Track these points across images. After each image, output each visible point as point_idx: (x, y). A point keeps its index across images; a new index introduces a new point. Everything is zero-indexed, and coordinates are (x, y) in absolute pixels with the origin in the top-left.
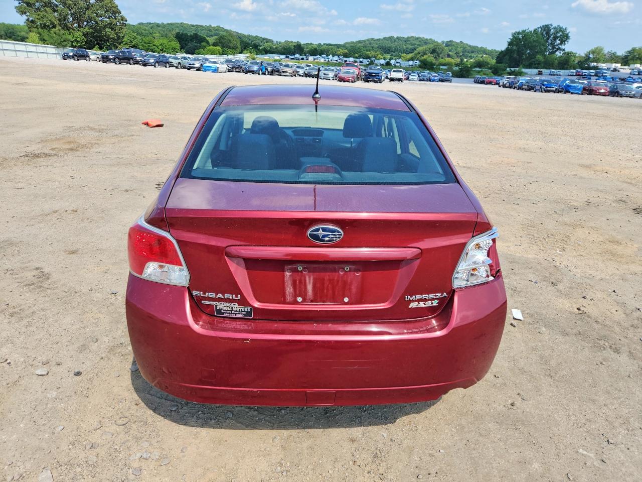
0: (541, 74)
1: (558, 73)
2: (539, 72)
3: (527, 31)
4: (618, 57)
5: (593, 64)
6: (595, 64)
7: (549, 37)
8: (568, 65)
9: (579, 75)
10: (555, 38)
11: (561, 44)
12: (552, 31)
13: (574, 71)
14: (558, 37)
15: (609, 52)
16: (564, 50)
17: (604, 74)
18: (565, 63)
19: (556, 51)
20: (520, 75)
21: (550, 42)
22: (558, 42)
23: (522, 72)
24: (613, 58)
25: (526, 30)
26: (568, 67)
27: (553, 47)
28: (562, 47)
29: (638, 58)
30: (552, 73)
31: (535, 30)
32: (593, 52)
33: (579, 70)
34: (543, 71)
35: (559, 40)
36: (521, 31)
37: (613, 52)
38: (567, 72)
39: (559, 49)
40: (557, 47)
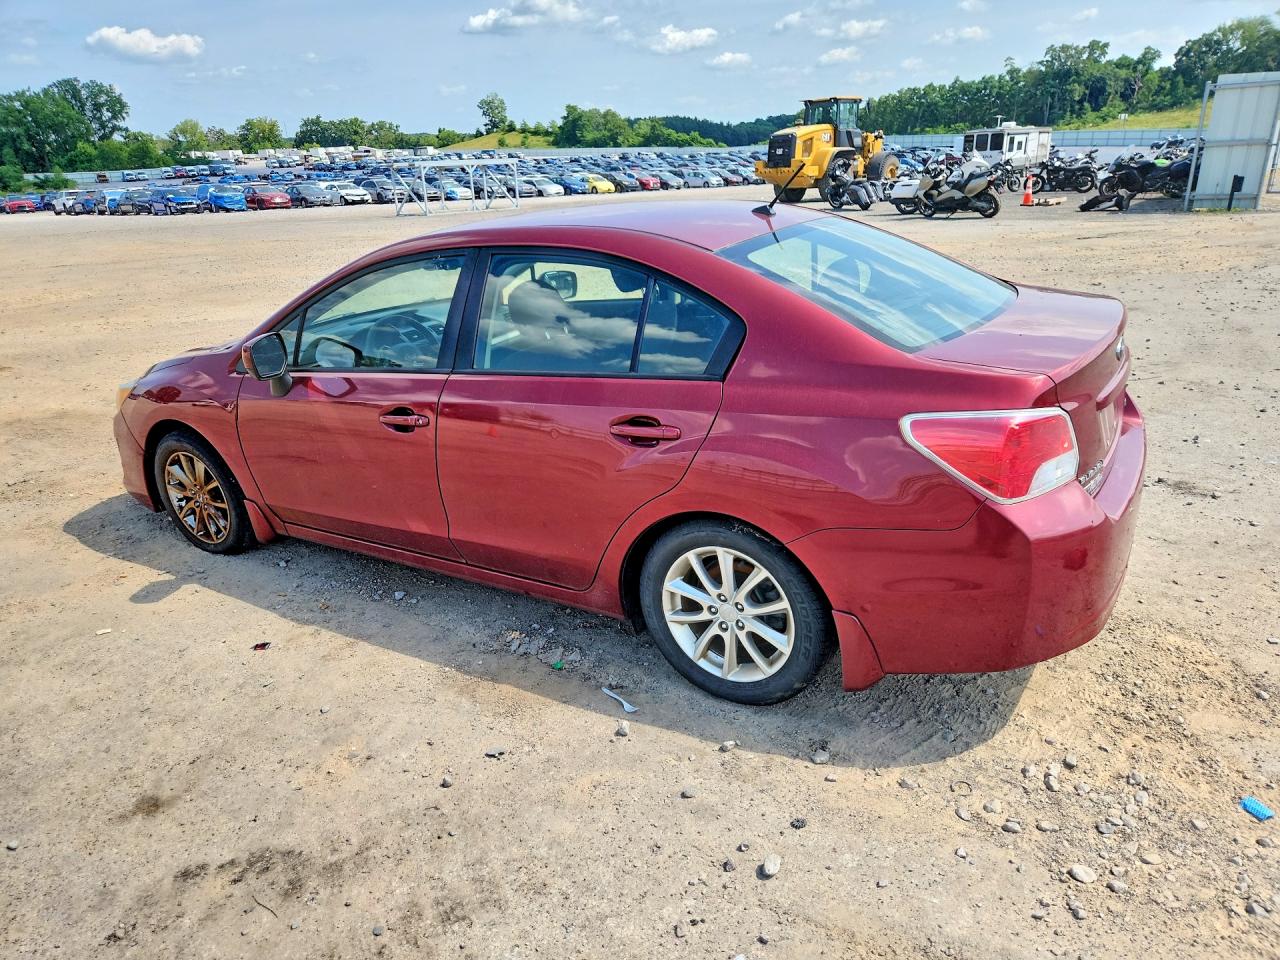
0: (106, 181)
1: (140, 176)
2: (99, 176)
3: (28, 93)
4: (229, 137)
5: (194, 154)
6: (199, 154)
7: (83, 106)
8: (151, 158)
9: (182, 176)
10: (97, 107)
11: (114, 117)
12: (83, 92)
13: (169, 169)
14: (103, 105)
15: (210, 131)
16: (126, 130)
17: (227, 171)
18: (141, 155)
19: (111, 133)
20: (66, 187)
21: (89, 114)
22: (107, 115)
23: (67, 181)
24: (222, 141)
25: (23, 92)
26: (153, 162)
27: (103, 126)
28: (121, 124)
29: (264, 138)
30: (129, 178)
31: (46, 92)
32: (183, 132)
33: (179, 167)
34: (108, 174)
35: (108, 110)
36: (13, 95)
37: (217, 129)
38: (156, 172)
39: (115, 129)
40: (110, 125)
